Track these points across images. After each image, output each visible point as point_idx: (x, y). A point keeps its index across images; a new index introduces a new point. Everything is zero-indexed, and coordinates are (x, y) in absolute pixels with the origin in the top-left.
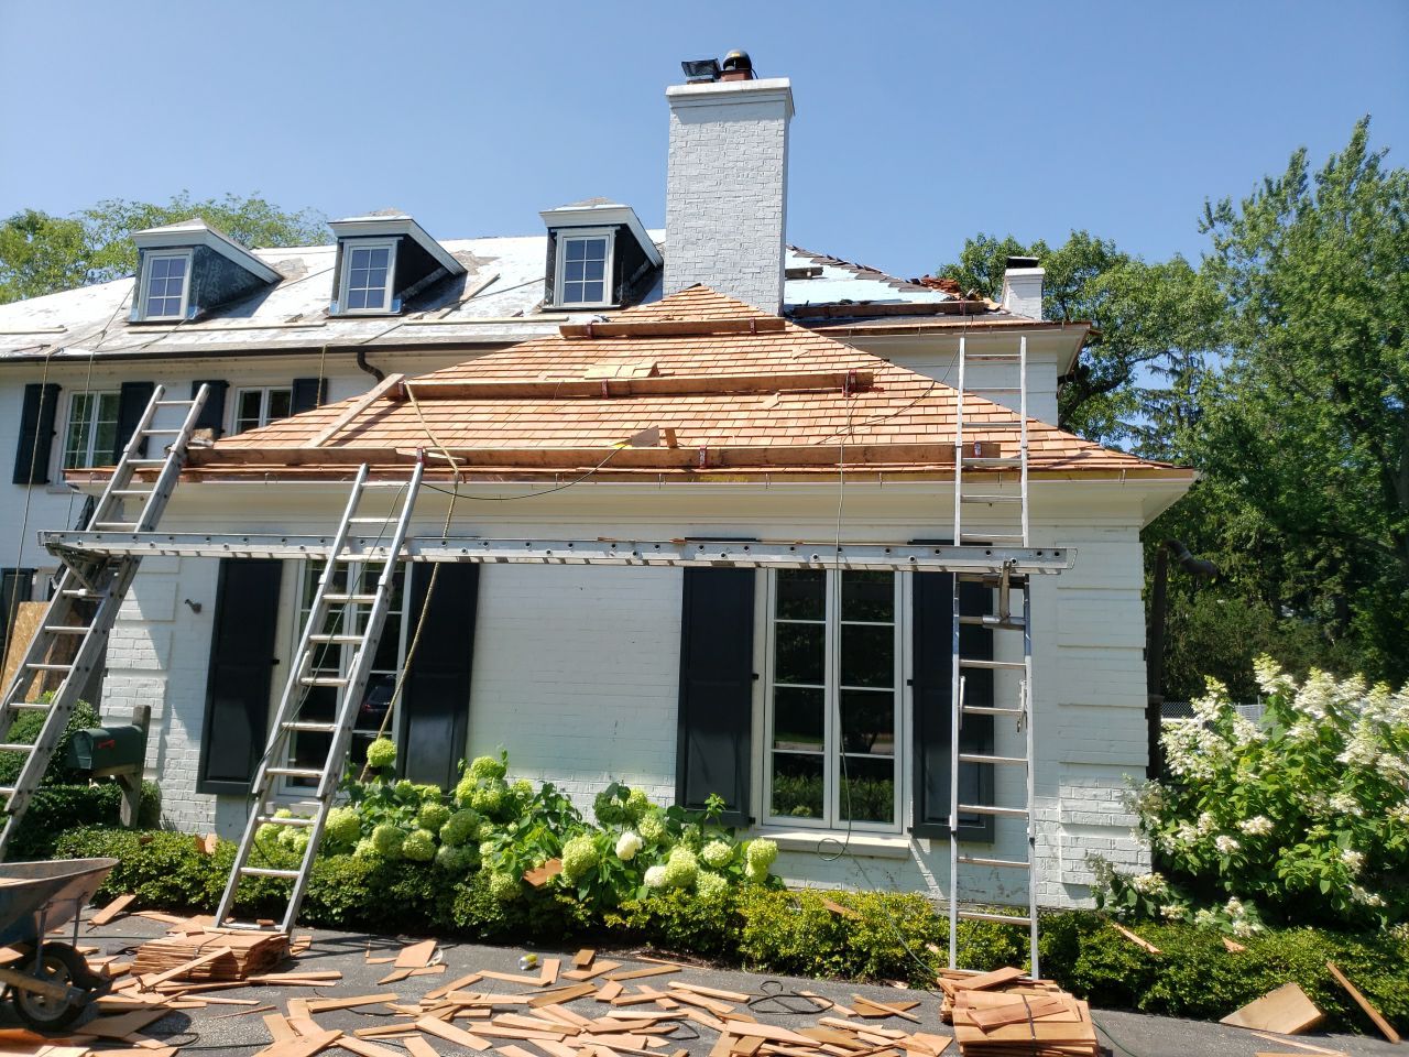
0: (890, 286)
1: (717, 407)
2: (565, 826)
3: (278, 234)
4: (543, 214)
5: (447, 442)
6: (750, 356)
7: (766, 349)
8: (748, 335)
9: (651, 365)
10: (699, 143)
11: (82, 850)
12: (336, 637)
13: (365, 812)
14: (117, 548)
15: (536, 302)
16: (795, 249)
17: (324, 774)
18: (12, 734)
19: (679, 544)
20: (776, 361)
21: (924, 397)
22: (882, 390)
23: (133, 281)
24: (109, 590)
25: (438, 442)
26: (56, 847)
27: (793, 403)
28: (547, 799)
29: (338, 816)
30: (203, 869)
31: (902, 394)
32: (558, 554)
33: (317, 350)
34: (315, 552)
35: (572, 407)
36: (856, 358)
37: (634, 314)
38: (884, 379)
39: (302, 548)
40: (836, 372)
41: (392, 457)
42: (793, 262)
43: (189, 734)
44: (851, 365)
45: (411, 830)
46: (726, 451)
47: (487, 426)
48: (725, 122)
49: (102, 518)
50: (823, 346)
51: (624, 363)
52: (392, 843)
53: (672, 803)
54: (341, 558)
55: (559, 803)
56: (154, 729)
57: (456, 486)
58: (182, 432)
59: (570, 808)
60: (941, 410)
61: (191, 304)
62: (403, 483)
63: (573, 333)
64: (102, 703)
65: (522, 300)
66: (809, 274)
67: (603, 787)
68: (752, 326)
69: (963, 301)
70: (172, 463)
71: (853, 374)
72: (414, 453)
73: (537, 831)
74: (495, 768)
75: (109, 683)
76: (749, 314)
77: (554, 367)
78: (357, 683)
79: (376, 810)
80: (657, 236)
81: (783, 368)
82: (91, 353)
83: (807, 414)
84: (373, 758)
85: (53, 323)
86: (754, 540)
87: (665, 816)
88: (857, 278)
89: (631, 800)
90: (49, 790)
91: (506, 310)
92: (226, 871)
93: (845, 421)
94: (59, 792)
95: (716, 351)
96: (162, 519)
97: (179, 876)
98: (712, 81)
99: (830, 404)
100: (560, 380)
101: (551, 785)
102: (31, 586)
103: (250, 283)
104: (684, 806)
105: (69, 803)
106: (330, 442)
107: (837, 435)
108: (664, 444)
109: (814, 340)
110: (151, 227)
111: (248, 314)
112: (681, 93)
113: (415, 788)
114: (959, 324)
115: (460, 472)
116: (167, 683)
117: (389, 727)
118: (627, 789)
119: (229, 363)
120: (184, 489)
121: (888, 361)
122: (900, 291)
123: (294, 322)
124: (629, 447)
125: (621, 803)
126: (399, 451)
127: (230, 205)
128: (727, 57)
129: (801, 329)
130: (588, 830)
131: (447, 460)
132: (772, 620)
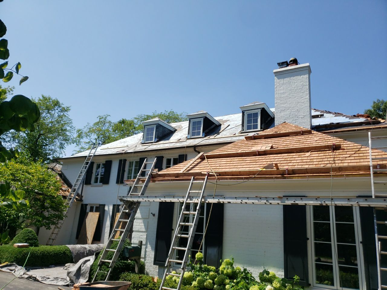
0: (346, 118)
1: (292, 157)
2: (250, 282)
3: (176, 119)
4: (241, 108)
5: (214, 170)
6: (301, 141)
7: (306, 139)
8: (300, 135)
9: (271, 146)
10: (283, 84)
11: (126, 278)
12: (186, 224)
13: (195, 273)
14: (135, 200)
15: (239, 131)
16: (315, 109)
17: (183, 262)
18: (112, 247)
19: (280, 198)
20: (310, 142)
21: (358, 151)
22: (344, 149)
23: (143, 133)
24: (133, 211)
25: (212, 170)
26: (120, 277)
27: (315, 154)
28: (245, 273)
29: (187, 274)
30: (154, 286)
31: (351, 150)
32: (244, 201)
33: (184, 147)
34: (181, 200)
35: (248, 159)
36: (335, 140)
37: (266, 132)
38: (344, 146)
39: (178, 199)
40: (329, 144)
41: (200, 174)
42: (314, 113)
43: (152, 248)
44: (333, 142)
45: (207, 280)
46: (294, 169)
47: (225, 165)
48: (291, 77)
49: (132, 192)
50: (324, 137)
51: (263, 146)
52: (202, 283)
53: (283, 277)
54: (187, 202)
55: (248, 275)
56: (143, 247)
57: (217, 182)
58: (151, 170)
59: (251, 276)
60: (365, 154)
61: (155, 138)
62: (203, 181)
63: (248, 138)
64: (132, 240)
65: (235, 131)
66: (320, 116)
67: (262, 271)
68: (301, 132)
69: (371, 120)
70: (148, 178)
71: (334, 145)
72: (206, 173)
73: (242, 283)
74: (230, 263)
75: (134, 234)
76: (301, 129)
77: (243, 148)
78: (191, 237)
79: (198, 273)
80: (273, 110)
81: (311, 144)
82: (133, 151)
83: (320, 157)
84: (197, 258)
85: (126, 145)
86: (304, 196)
87: (281, 281)
88: (335, 116)
89: (270, 275)
90: (119, 262)
91: (231, 134)
92: (159, 287)
93: (332, 159)
94: (121, 263)
95: (291, 140)
96: (146, 192)
97: (148, 288)
98: (286, 67)
99: (327, 154)
100: (245, 151)
101: (246, 269)
102: (119, 209)
103: (169, 132)
104: (287, 279)
105: (123, 265)
106: (186, 171)
107: (330, 163)
108: (275, 168)
109: (321, 135)
110: (148, 120)
111: (168, 139)
112: (277, 71)
113: (208, 267)
114: (370, 127)
115: (218, 178)
116: (147, 235)
117: (201, 249)
118: (269, 272)
119: (164, 152)
120: (151, 184)
121: (346, 140)
122: (349, 119)
123: (179, 141)
124: (264, 169)
125: (267, 276)
126: (202, 173)
127: (166, 113)
128: (290, 60)
129: (317, 132)
130: (257, 284)
131: (214, 175)
132: (312, 221)
